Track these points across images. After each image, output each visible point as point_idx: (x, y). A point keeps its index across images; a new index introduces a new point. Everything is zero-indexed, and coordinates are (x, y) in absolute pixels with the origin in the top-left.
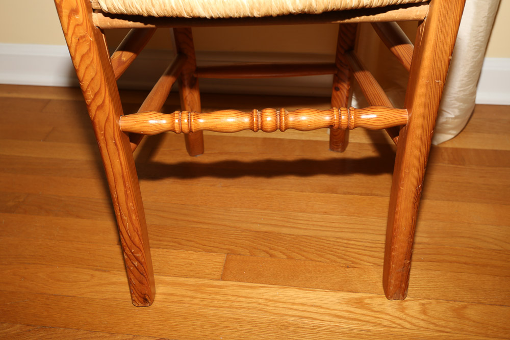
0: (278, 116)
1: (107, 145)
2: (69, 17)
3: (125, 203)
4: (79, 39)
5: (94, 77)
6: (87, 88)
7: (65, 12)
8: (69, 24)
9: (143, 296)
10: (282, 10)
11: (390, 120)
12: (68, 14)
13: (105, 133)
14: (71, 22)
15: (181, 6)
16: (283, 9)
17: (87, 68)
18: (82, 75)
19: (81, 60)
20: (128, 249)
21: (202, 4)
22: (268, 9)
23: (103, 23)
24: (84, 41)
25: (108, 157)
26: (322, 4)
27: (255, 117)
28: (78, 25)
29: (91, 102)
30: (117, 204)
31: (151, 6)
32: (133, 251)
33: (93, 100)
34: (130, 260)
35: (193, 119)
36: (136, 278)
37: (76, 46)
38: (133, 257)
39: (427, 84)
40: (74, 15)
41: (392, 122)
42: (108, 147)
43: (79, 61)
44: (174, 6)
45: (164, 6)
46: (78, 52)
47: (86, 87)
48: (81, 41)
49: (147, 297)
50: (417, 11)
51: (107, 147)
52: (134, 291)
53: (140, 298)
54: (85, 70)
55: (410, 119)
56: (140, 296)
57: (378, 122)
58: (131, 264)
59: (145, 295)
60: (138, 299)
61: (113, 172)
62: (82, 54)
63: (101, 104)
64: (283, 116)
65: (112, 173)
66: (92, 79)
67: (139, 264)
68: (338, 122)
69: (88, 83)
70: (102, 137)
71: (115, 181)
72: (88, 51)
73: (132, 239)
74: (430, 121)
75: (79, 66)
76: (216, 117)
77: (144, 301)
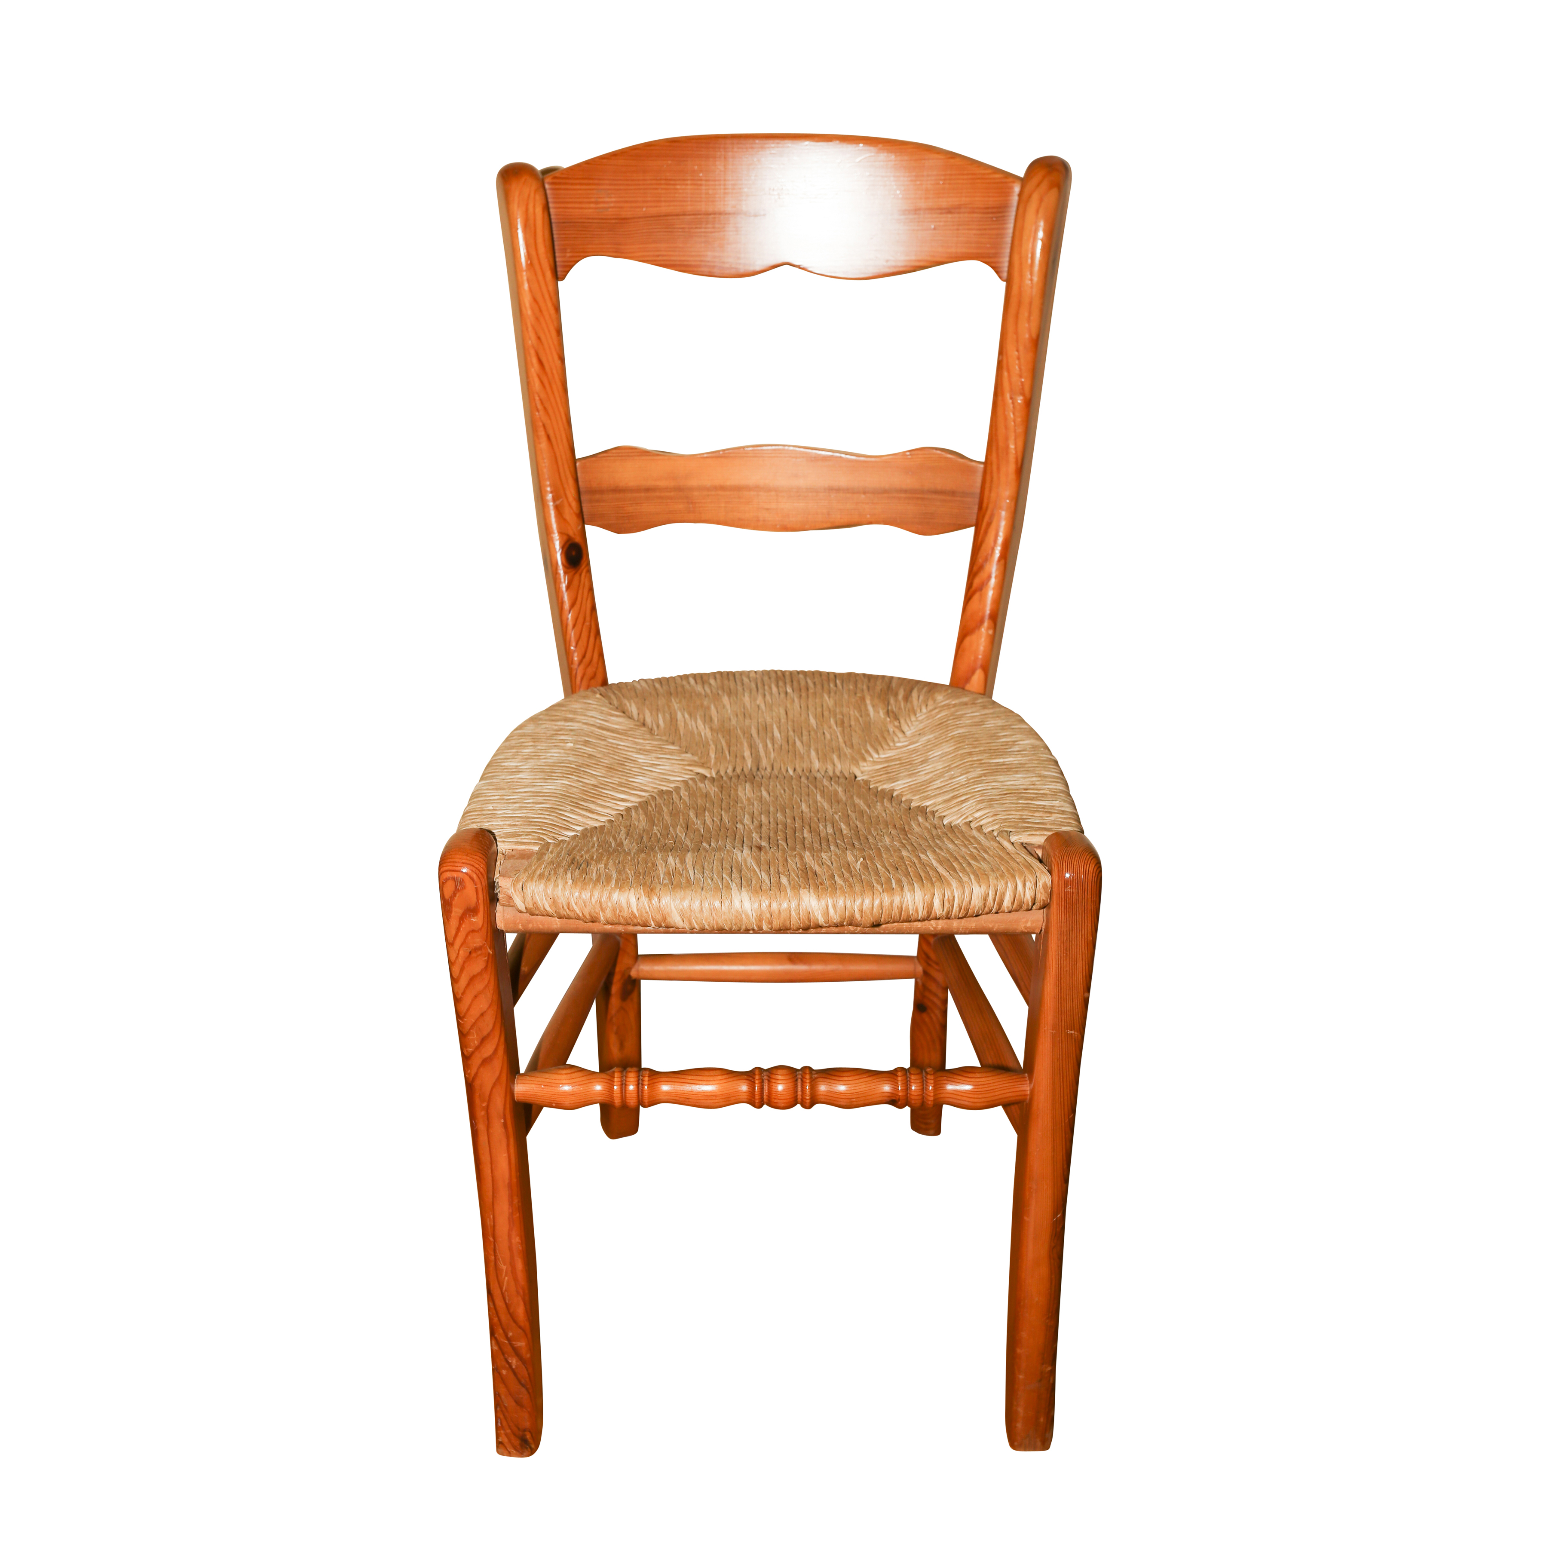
0: (799, 1081)
1: (488, 1127)
2: (462, 919)
3: (506, 1237)
4: (470, 953)
5: (485, 1012)
6: (470, 1029)
7: (457, 912)
8: (458, 929)
9: (521, 1433)
10: (807, 922)
11: (997, 1093)
12: (460, 915)
13: (488, 1106)
14: (464, 926)
15: (647, 912)
16: (809, 919)
17: (476, 997)
18: (466, 1007)
19: (468, 985)
20: (501, 1331)
21: (682, 910)
22: (785, 920)
23: (512, 925)
24: (478, 956)
25: (488, 1149)
26: (870, 916)
27: (757, 1082)
28: (473, 931)
29: (473, 1053)
30: (492, 1239)
31: (598, 910)
32: (510, 1334)
33: (477, 1048)
34: (503, 1354)
35: (646, 1083)
36: (510, 1394)
37: (464, 962)
38: (508, 1349)
39: (1053, 1036)
40: (470, 917)
41: (1000, 1097)
42: (491, 1131)
43: (465, 986)
44: (635, 911)
45: (620, 912)
46: (465, 972)
47: (469, 1027)
48: (474, 955)
49: (528, 1436)
50: (1027, 922)
51: (488, 1130)
52: (505, 1424)
53: (512, 1437)
54: (473, 1000)
55: (1032, 1091)
56: (514, 1434)
57: (975, 1096)
58: (504, 1363)
59: (525, 1430)
60: (510, 1440)
61: (493, 1177)
62: (472, 975)
63: (490, 1056)
64: (808, 1081)
65: (490, 1178)
66: (482, 1015)
67: (520, 1363)
68: (904, 1094)
69: (474, 1021)
70: (483, 1113)
71: (493, 1193)
72: (482, 970)
73: (511, 1311)
74: (1066, 1098)
75: (463, 994)
76: (689, 1081)
77: (521, 1446)
